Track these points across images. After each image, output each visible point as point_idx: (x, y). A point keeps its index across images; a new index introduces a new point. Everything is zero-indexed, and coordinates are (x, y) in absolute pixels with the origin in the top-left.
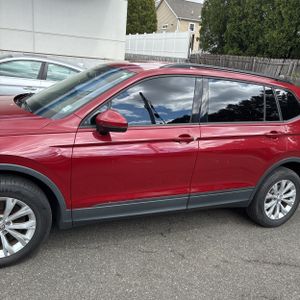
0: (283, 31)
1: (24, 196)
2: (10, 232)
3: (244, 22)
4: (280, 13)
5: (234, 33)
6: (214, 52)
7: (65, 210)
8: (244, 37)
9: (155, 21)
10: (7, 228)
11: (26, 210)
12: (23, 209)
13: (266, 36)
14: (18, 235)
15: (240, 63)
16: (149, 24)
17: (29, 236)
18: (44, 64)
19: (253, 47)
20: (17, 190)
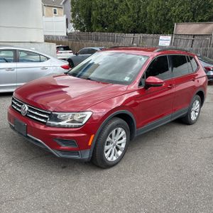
0: (130, 17)
4: (126, 5)
5: (98, 18)
8: (105, 20)
13: (120, 20)
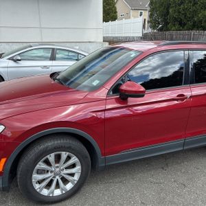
1: (73, 150)
2: (65, 176)
3: (182, 6)
5: (176, 15)
6: (161, 30)
7: (100, 157)
8: (183, 17)
9: (116, 12)
10: (62, 173)
11: (74, 159)
12: (73, 159)
13: (200, 15)
14: (70, 178)
15: (181, 36)
16: (112, 15)
17: (76, 178)
18: (53, 49)
19: (190, 23)
20: (68, 145)
